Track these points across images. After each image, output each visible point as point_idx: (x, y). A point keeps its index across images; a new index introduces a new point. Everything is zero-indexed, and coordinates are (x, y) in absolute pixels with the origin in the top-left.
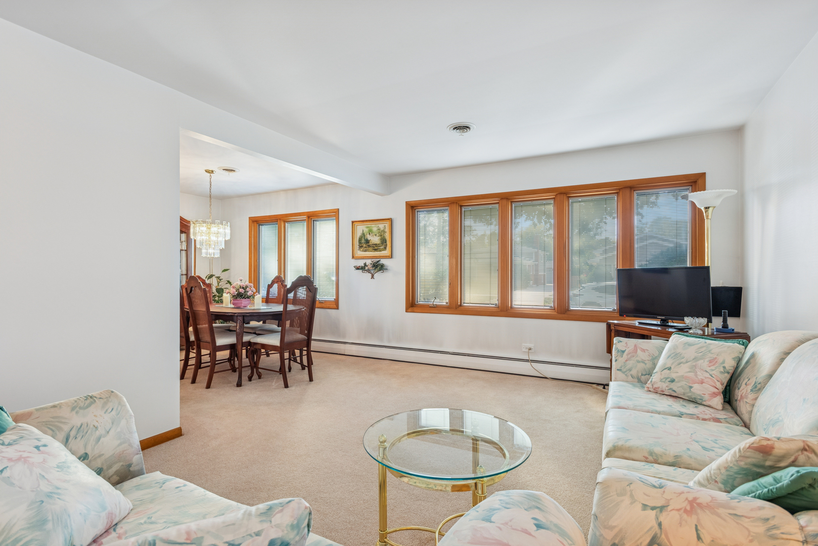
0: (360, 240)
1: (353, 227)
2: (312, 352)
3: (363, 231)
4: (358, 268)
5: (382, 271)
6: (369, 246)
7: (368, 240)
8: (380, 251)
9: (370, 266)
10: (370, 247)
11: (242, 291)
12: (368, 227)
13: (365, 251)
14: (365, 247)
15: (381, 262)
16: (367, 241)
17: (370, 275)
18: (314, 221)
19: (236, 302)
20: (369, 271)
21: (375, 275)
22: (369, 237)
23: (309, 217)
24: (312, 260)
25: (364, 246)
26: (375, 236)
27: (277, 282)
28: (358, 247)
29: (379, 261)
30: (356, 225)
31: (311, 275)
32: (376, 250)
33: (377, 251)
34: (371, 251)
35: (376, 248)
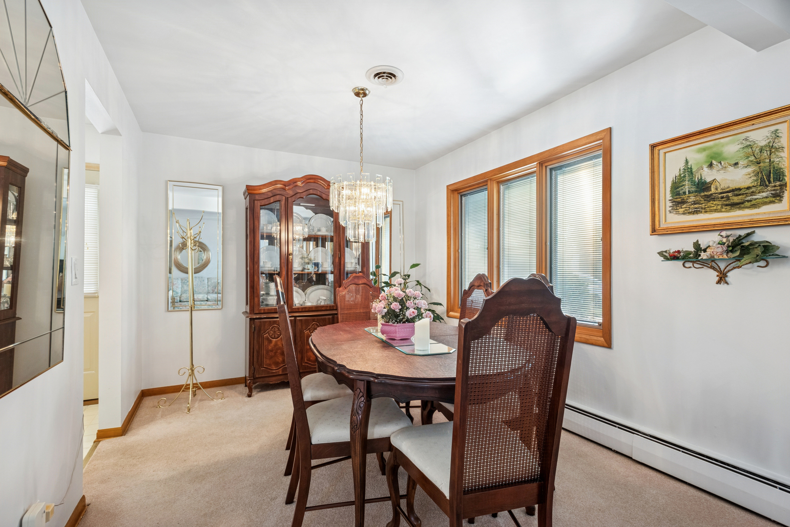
0: (676, 187)
1: (652, 159)
2: (563, 432)
3: (687, 162)
4: (674, 257)
5: (763, 263)
6: (709, 198)
7: (705, 183)
8: (754, 206)
9: (717, 251)
10: (714, 200)
11: (396, 306)
12: (704, 149)
13: (696, 212)
14: (695, 203)
15: (756, 238)
16: (703, 187)
17: (713, 275)
18: (551, 170)
19: (387, 328)
20: (711, 263)
21: (732, 276)
22: (708, 175)
23: (541, 164)
24: (548, 243)
25: (692, 199)
26: (731, 169)
27: (479, 287)
28: (669, 204)
29: (748, 235)
30: (662, 152)
31: (546, 274)
32: (734, 206)
33: (740, 208)
34: (716, 211)
35: (736, 199)
